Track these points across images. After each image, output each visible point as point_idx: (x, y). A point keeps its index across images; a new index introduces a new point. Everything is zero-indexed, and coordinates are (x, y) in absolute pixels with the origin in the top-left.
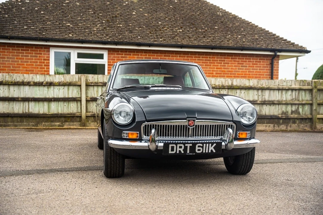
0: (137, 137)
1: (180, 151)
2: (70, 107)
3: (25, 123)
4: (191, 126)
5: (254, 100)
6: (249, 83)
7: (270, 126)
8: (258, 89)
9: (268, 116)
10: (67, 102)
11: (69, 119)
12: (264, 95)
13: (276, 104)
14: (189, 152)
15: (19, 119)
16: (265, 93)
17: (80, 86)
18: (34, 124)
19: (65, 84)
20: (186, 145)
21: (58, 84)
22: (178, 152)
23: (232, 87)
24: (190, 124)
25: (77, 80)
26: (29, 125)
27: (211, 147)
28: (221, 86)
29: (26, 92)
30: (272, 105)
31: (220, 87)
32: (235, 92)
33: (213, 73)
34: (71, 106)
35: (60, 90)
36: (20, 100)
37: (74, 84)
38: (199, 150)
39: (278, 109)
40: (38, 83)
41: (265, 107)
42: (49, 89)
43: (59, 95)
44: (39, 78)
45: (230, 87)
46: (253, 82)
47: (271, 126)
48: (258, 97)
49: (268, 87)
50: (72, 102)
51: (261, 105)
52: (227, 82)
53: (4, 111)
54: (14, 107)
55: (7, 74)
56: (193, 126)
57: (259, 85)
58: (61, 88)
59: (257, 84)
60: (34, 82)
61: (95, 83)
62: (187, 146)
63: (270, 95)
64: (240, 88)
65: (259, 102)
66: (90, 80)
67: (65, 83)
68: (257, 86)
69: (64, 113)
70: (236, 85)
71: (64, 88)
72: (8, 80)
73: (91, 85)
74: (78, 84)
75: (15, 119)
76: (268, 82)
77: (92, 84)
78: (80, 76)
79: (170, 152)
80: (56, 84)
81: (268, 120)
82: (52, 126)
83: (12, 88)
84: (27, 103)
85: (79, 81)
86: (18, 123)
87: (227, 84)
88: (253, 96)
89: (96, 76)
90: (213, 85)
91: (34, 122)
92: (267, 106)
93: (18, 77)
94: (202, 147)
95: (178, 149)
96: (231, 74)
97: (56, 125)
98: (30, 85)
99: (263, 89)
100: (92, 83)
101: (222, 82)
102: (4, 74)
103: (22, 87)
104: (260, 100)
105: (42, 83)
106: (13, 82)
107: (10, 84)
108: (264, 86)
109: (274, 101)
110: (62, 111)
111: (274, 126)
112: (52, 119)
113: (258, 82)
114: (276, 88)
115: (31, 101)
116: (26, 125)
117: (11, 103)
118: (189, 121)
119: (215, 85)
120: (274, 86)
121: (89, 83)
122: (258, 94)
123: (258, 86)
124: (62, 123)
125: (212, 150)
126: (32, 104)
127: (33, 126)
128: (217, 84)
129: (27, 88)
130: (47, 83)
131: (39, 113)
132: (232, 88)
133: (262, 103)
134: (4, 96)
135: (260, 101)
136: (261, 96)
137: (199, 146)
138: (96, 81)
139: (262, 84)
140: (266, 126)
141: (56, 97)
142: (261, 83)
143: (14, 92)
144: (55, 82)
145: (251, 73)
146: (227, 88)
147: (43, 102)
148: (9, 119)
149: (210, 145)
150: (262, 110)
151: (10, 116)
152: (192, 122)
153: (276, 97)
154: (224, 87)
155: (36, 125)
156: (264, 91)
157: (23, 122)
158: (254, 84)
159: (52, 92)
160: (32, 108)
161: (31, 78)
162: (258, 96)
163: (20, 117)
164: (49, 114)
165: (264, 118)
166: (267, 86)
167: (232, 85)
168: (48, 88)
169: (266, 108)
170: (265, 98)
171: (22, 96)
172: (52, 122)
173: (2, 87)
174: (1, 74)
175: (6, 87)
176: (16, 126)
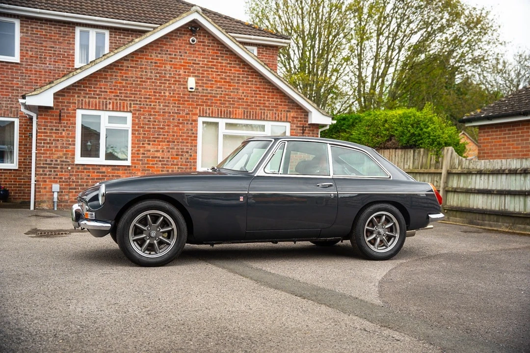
15: (495, 218)
26: (503, 226)
29: (503, 183)
36: (495, 192)
40: (513, 171)
42: (526, 178)
44: (515, 164)
54: (491, 202)
55: (488, 160)
60: (509, 170)
75: (492, 217)
82: (525, 229)
83: (491, 178)
84: (503, 198)
93: (497, 164)
98: (506, 174)
103: (499, 176)
105: (517, 170)
106: (491, 170)
107: (489, 172)
112: (528, 221)
115: (508, 194)
116: (500, 227)
126: (508, 199)
130: (522, 170)
131: (515, 211)
134: (484, 188)
143: (493, 183)
147: (519, 196)
148: (487, 217)
157: (498, 222)
159: (528, 182)
160: (508, 204)
161: (508, 164)
163: (496, 215)
164: (523, 214)
168: (524, 177)
171: (500, 187)
173: (483, 177)
174: (483, 161)
175: (486, 177)
176: (491, 226)
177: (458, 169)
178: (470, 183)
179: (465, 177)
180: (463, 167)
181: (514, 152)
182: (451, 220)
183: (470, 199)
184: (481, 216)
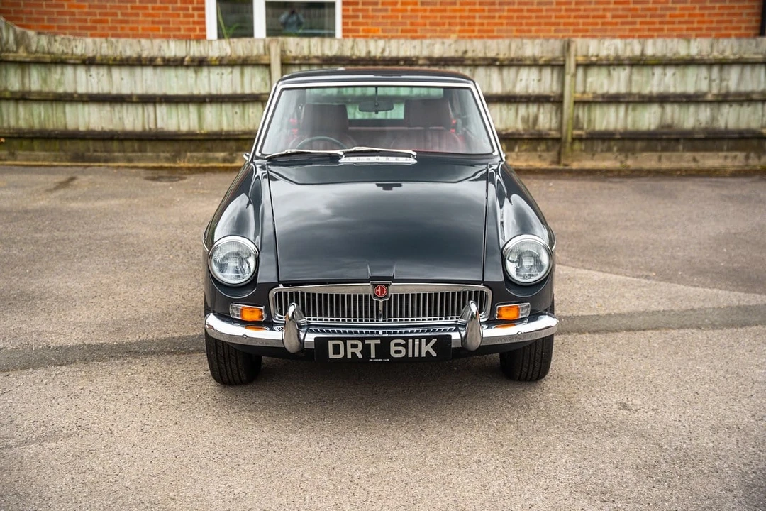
0: (262, 317)
1: (353, 354)
2: (249, 116)
3: (150, 154)
4: (381, 298)
5: (699, 94)
6: (689, 48)
7: (735, 157)
8: (709, 64)
9: (732, 132)
10: (241, 104)
11: (246, 144)
12: (725, 80)
13: (756, 101)
14: (374, 357)
15: (136, 145)
16: (729, 74)
17: (268, 66)
18: (168, 155)
19: (233, 63)
20: (367, 342)
21: (217, 63)
22: (349, 356)
23: (641, 60)
24: (378, 292)
25: (262, 51)
26: (158, 158)
27: (426, 345)
28: (614, 60)
29: (149, 82)
30: (746, 104)
31: (611, 62)
32: (650, 73)
33: (604, 17)
34: (250, 114)
35: (224, 76)
36: (135, 99)
37: (254, 62)
38: (397, 352)
39: (760, 113)
40: (173, 62)
41: (726, 109)
42: (199, 74)
43: (220, 89)
44: (173, 49)
45: (636, 62)
46: (697, 47)
47: (738, 158)
48: (710, 86)
49: (739, 59)
50: (251, 105)
51: (716, 105)
52: (628, 48)
53: (104, 125)
54: (123, 118)
56: (386, 296)
57: (715, 54)
58: (227, 71)
59: (709, 49)
60: (164, 59)
61: (304, 58)
62: (370, 344)
63: (741, 78)
64: (664, 62)
65: (709, 97)
66: (291, 52)
67: (235, 61)
68: (708, 55)
69: (234, 131)
70: (653, 56)
71: (231, 72)
72: (106, 53)
73: (294, 65)
74: (263, 62)
75: (127, 144)
76: (740, 46)
77: (297, 62)
78: (267, 43)
79: (331, 356)
80: (213, 63)
81: (731, 143)
82: (208, 160)
83: (116, 72)
84: (150, 108)
85: (265, 54)
86: (134, 154)
87: (628, 53)
88: (696, 83)
89: (305, 42)
90: (592, 56)
91: (168, 152)
92: (731, 106)
93: (128, 47)
94: (406, 346)
95: (350, 351)
96: (652, 16)
97: (217, 159)
98: (155, 66)
99: (723, 64)
100: (295, 58)
101: (616, 49)
102: (98, 40)
103: (138, 71)
104: (715, 91)
105: (183, 59)
106: (118, 58)
107: (111, 62)
108: (729, 54)
109: (753, 92)
110: (229, 125)
111: (747, 158)
112: (209, 145)
113: (712, 46)
114: (761, 60)
115: (161, 102)
116: (151, 159)
117: (117, 108)
118: (375, 286)
119: (597, 56)
120: (755, 54)
121: (289, 60)
122: (710, 77)
123: (711, 57)
124: (231, 154)
125: (428, 353)
126: (162, 110)
127: (167, 160)
128: (603, 53)
129: (148, 72)
130: (193, 60)
131: (179, 130)
132: (642, 62)
133: (720, 99)
134: (101, 92)
135: (714, 95)
136: (718, 81)
137: (396, 345)
138: (306, 52)
139: (723, 51)
140: (726, 157)
141: (214, 92)
142: (721, 47)
143: (123, 82)
144: (212, 58)
145: (706, 12)
146: (626, 62)
147: (187, 105)
148: (115, 145)
149: (424, 341)
150: (719, 118)
151: (116, 137)
152: (384, 290)
153: (759, 82)
154: (620, 62)
155: (173, 159)
156: (726, 68)
157: (145, 151)
158: (700, 52)
159: (206, 81)
160: (163, 119)
161: (156, 48)
162: (711, 81)
163: (137, 139)
164: (201, 134)
165: (722, 139)
166: (734, 55)
167: (642, 54)
168: (196, 72)
169: (728, 113)
170: (727, 86)
171: (140, 90)
172: (209, 150)
173: (94, 71)
174: (89, 40)
175: (103, 71)
176: (130, 160)
177: (16, 52)
178: (60, 83)
179: (43, 70)
180: (34, 48)
181: (73, 14)
182: (19, 157)
183: (64, 113)
184: (99, 145)
